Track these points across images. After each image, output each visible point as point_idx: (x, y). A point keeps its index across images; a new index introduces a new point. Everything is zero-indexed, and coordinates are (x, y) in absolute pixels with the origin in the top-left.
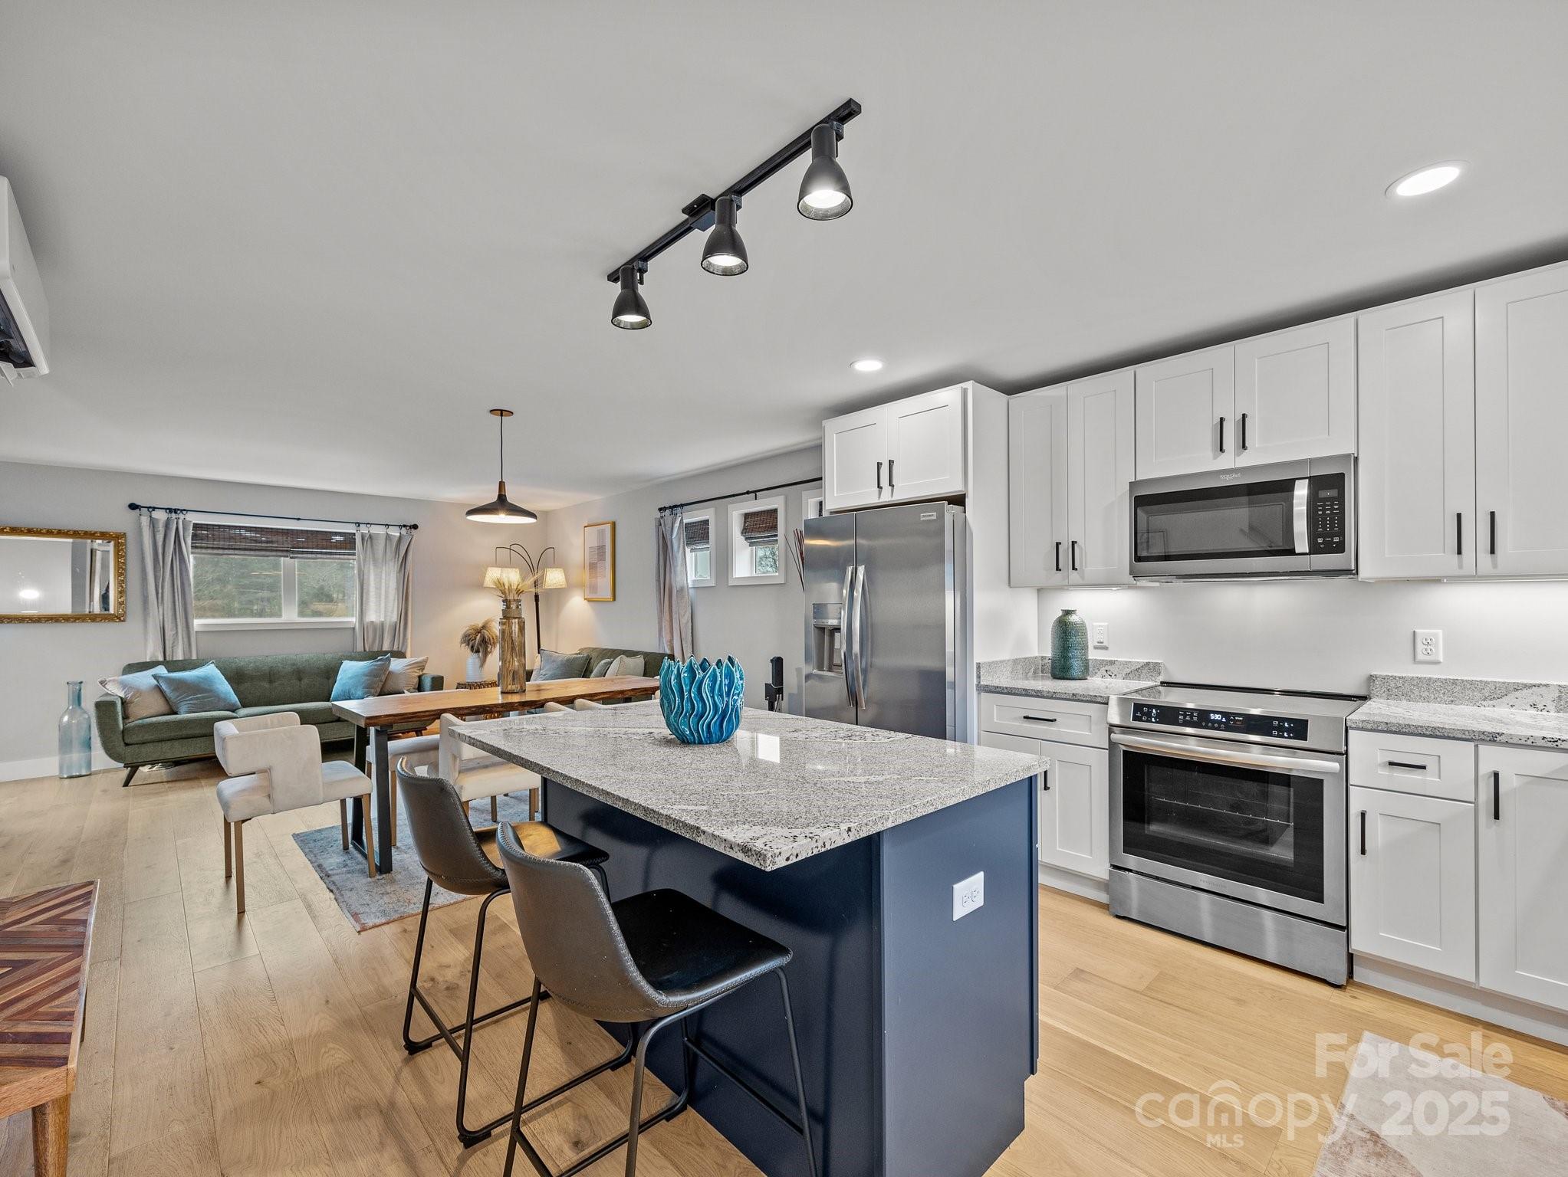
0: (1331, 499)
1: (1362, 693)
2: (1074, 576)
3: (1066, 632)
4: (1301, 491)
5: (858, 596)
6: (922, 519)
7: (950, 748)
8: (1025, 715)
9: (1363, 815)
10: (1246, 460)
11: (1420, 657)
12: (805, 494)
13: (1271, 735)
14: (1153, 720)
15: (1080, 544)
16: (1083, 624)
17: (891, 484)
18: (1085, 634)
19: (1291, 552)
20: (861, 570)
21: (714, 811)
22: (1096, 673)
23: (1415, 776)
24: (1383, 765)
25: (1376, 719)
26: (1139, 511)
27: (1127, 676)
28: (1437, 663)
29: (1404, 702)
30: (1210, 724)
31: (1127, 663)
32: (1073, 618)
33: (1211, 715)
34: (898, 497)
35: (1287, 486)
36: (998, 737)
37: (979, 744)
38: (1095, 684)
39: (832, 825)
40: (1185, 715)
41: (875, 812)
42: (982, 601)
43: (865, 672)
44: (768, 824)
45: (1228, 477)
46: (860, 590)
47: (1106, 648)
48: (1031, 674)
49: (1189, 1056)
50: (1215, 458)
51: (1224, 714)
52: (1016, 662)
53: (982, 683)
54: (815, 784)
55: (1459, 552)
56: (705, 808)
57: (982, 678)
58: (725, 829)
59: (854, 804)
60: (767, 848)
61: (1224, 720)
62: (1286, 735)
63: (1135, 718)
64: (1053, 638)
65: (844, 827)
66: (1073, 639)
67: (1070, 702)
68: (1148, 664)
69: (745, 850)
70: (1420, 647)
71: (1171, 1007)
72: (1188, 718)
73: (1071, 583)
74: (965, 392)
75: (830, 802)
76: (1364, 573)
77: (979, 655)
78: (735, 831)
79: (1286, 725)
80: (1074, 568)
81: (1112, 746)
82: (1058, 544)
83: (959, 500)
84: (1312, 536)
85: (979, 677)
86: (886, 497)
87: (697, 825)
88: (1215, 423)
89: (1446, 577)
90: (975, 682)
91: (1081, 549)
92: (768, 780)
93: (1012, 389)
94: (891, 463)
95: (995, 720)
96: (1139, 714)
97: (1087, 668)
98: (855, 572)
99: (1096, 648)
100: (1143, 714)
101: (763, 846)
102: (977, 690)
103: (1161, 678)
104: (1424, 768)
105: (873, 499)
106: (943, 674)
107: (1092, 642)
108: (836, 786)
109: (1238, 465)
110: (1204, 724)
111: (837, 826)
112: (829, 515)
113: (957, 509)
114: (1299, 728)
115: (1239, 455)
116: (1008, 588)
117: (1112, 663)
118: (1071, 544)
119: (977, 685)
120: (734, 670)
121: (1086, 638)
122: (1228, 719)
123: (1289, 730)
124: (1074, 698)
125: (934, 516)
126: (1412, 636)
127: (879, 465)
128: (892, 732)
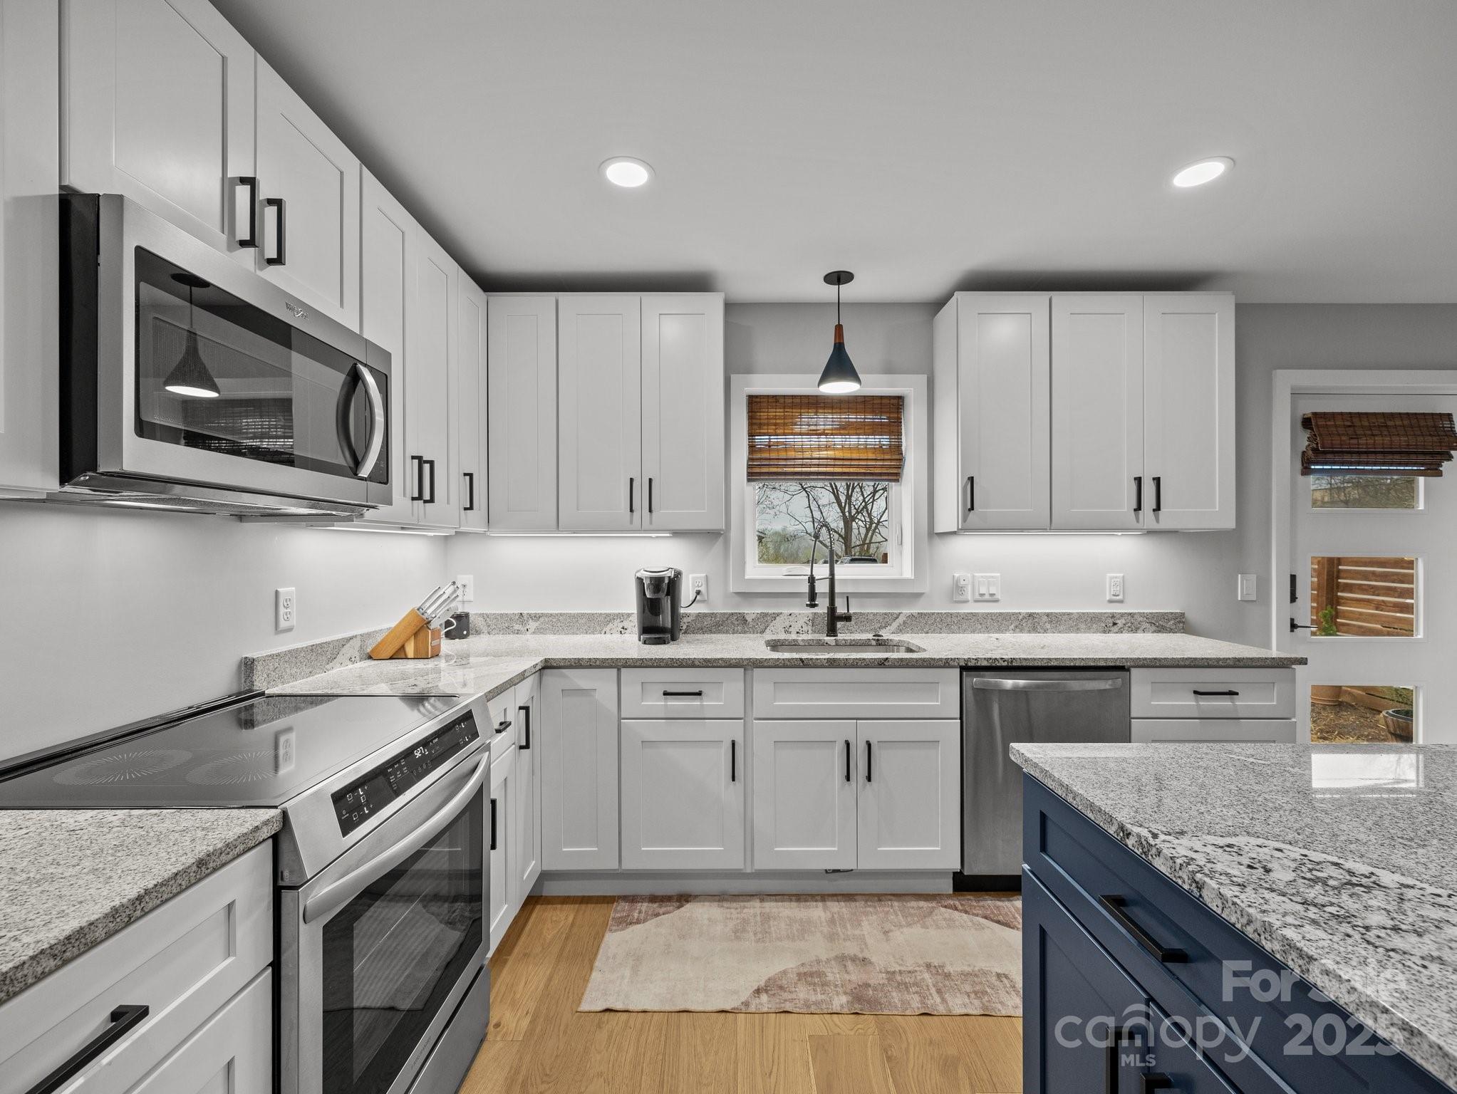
14: (366, 811)
30: (420, 770)
33: (416, 752)
40: (395, 773)
51: (424, 743)
55: (416, 498)
61: (428, 752)
62: (467, 739)
70: (282, 611)
72: (399, 775)
79: (463, 725)
96: (346, 815)
100: (352, 810)
114: (470, 724)
122: (430, 749)
123: (467, 732)
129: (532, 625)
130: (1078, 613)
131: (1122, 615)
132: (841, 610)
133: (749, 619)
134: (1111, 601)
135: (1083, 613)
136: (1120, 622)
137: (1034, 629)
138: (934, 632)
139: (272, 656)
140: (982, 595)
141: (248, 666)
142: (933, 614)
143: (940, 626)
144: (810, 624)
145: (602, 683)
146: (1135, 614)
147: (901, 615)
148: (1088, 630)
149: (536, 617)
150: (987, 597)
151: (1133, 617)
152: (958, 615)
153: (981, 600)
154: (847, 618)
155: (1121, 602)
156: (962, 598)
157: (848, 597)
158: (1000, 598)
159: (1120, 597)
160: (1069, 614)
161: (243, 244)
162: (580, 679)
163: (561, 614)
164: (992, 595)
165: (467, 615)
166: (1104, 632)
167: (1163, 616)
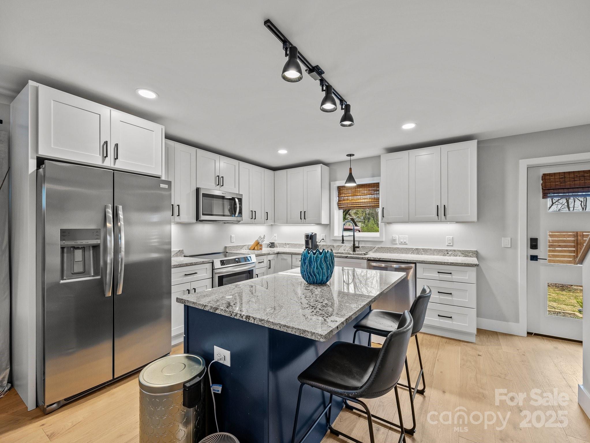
2: (177, 218)
6: (161, 187)
8: (185, 274)
11: (232, 241)
17: (115, 158)
20: (121, 210)
26: (203, 198)
50: (216, 187)
63: (221, 265)
67: (201, 265)
68: (180, 250)
74: (162, 130)
80: (178, 215)
82: (172, 205)
88: (216, 176)
94: (116, 145)
100: (223, 263)
115: (220, 188)
118: (176, 206)
125: (167, 186)
129: (288, 246)
130: (434, 249)
131: (451, 250)
132: (357, 245)
133: (335, 246)
134: (448, 246)
135: (436, 249)
136: (450, 253)
137: (418, 253)
138: (385, 253)
139: (230, 246)
140: (401, 242)
141: (226, 247)
142: (385, 247)
143: (387, 251)
144: (350, 248)
145: (288, 257)
146: (456, 250)
147: (376, 247)
148: (438, 254)
149: (288, 244)
150: (403, 243)
151: (455, 251)
152: (393, 248)
153: (401, 243)
154: (358, 247)
155: (452, 246)
156: (395, 243)
157: (359, 242)
158: (407, 243)
159: (451, 244)
160: (430, 249)
161: (217, 185)
162: (285, 256)
163: (293, 244)
164: (405, 242)
165: (274, 243)
166: (444, 256)
167: (467, 251)
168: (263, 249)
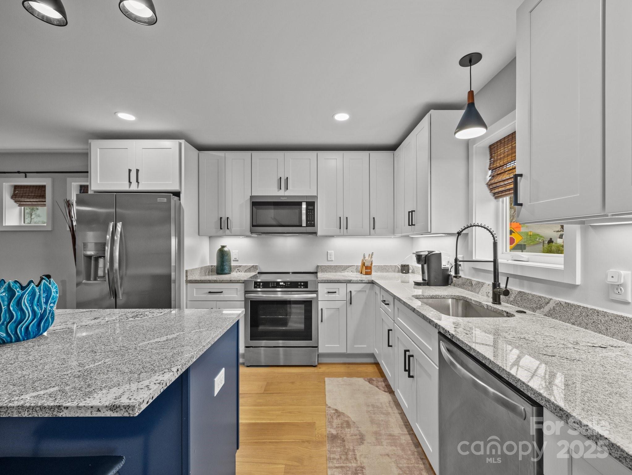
0: (311, 209)
1: (315, 271)
2: (228, 232)
3: (223, 255)
4: (304, 206)
5: (117, 239)
6: (158, 201)
7: (174, 312)
8: (209, 291)
9: (322, 309)
10: (287, 193)
11: (329, 259)
12: (69, 180)
13: (298, 288)
14: (261, 287)
15: (230, 219)
16: (229, 251)
17: (137, 181)
18: (230, 255)
19: (301, 226)
20: (119, 226)
21: (67, 388)
22: (234, 271)
23: (333, 295)
24: (326, 293)
25: (324, 279)
26: (253, 208)
27: (246, 271)
28: (332, 261)
29: (325, 273)
30: (280, 287)
31: (246, 266)
32: (225, 249)
33: (280, 283)
34: (141, 188)
35: (300, 204)
36: (196, 303)
37: (186, 308)
38: (234, 275)
39: (167, 370)
40: (272, 284)
41: (186, 355)
42: (188, 242)
43: (122, 278)
44: (121, 384)
45: (283, 198)
46: (119, 236)
47: (237, 261)
48: (207, 273)
49: (284, 410)
50: (278, 191)
51: (284, 282)
52: (202, 268)
53: (188, 279)
54: (136, 349)
55: (340, 228)
56: (56, 388)
57: (188, 277)
58: (87, 399)
59: (171, 354)
60: (132, 401)
61: (284, 284)
62: (302, 287)
63: (255, 287)
64: (217, 257)
65: (174, 369)
66: (226, 258)
67: (230, 284)
68: (253, 266)
69: (113, 408)
70: (329, 256)
71: (274, 394)
72: (273, 285)
73: (226, 234)
74: (180, 144)
75: (154, 357)
76: (319, 233)
77: (187, 266)
78: (97, 397)
79: (302, 284)
80: (228, 228)
81: (246, 299)
82: (221, 218)
83: (177, 194)
84: (307, 221)
85: (187, 276)
86: (134, 187)
87: (58, 404)
88: (278, 178)
89: (335, 235)
90: (185, 279)
91: (230, 221)
92: (98, 354)
93: (201, 148)
94: (137, 171)
95: (195, 295)
96: (256, 286)
97: (231, 269)
98: (115, 227)
99: (234, 261)
100: (257, 285)
101: (128, 401)
102: (186, 282)
103: (258, 271)
104: (336, 292)
105: (126, 188)
106: (170, 276)
107: (233, 258)
108: (149, 346)
109: (286, 195)
110: (278, 286)
111: (170, 370)
112: (93, 193)
113: (176, 198)
114: (306, 284)
115: (285, 191)
116: (198, 236)
117: (240, 266)
118: (226, 218)
119: (186, 280)
120: (50, 286)
121: (231, 257)
122: (285, 284)
123: (303, 285)
124: (231, 282)
125: (165, 200)
126: (327, 253)
127: (130, 171)
128: (161, 310)
133: (473, 283)
139: (323, 266)
141: (317, 267)
142: (579, 306)
143: (586, 321)
147: (551, 301)
154: (506, 292)
156: (620, 298)
157: (508, 278)
168: (373, 273)
